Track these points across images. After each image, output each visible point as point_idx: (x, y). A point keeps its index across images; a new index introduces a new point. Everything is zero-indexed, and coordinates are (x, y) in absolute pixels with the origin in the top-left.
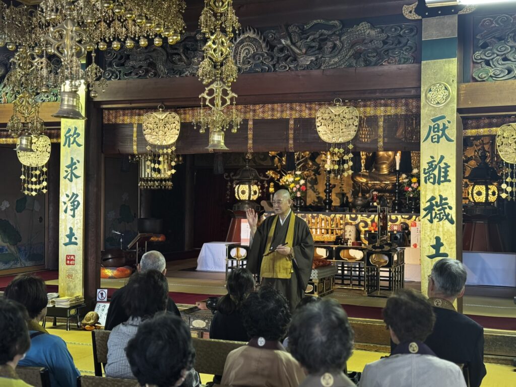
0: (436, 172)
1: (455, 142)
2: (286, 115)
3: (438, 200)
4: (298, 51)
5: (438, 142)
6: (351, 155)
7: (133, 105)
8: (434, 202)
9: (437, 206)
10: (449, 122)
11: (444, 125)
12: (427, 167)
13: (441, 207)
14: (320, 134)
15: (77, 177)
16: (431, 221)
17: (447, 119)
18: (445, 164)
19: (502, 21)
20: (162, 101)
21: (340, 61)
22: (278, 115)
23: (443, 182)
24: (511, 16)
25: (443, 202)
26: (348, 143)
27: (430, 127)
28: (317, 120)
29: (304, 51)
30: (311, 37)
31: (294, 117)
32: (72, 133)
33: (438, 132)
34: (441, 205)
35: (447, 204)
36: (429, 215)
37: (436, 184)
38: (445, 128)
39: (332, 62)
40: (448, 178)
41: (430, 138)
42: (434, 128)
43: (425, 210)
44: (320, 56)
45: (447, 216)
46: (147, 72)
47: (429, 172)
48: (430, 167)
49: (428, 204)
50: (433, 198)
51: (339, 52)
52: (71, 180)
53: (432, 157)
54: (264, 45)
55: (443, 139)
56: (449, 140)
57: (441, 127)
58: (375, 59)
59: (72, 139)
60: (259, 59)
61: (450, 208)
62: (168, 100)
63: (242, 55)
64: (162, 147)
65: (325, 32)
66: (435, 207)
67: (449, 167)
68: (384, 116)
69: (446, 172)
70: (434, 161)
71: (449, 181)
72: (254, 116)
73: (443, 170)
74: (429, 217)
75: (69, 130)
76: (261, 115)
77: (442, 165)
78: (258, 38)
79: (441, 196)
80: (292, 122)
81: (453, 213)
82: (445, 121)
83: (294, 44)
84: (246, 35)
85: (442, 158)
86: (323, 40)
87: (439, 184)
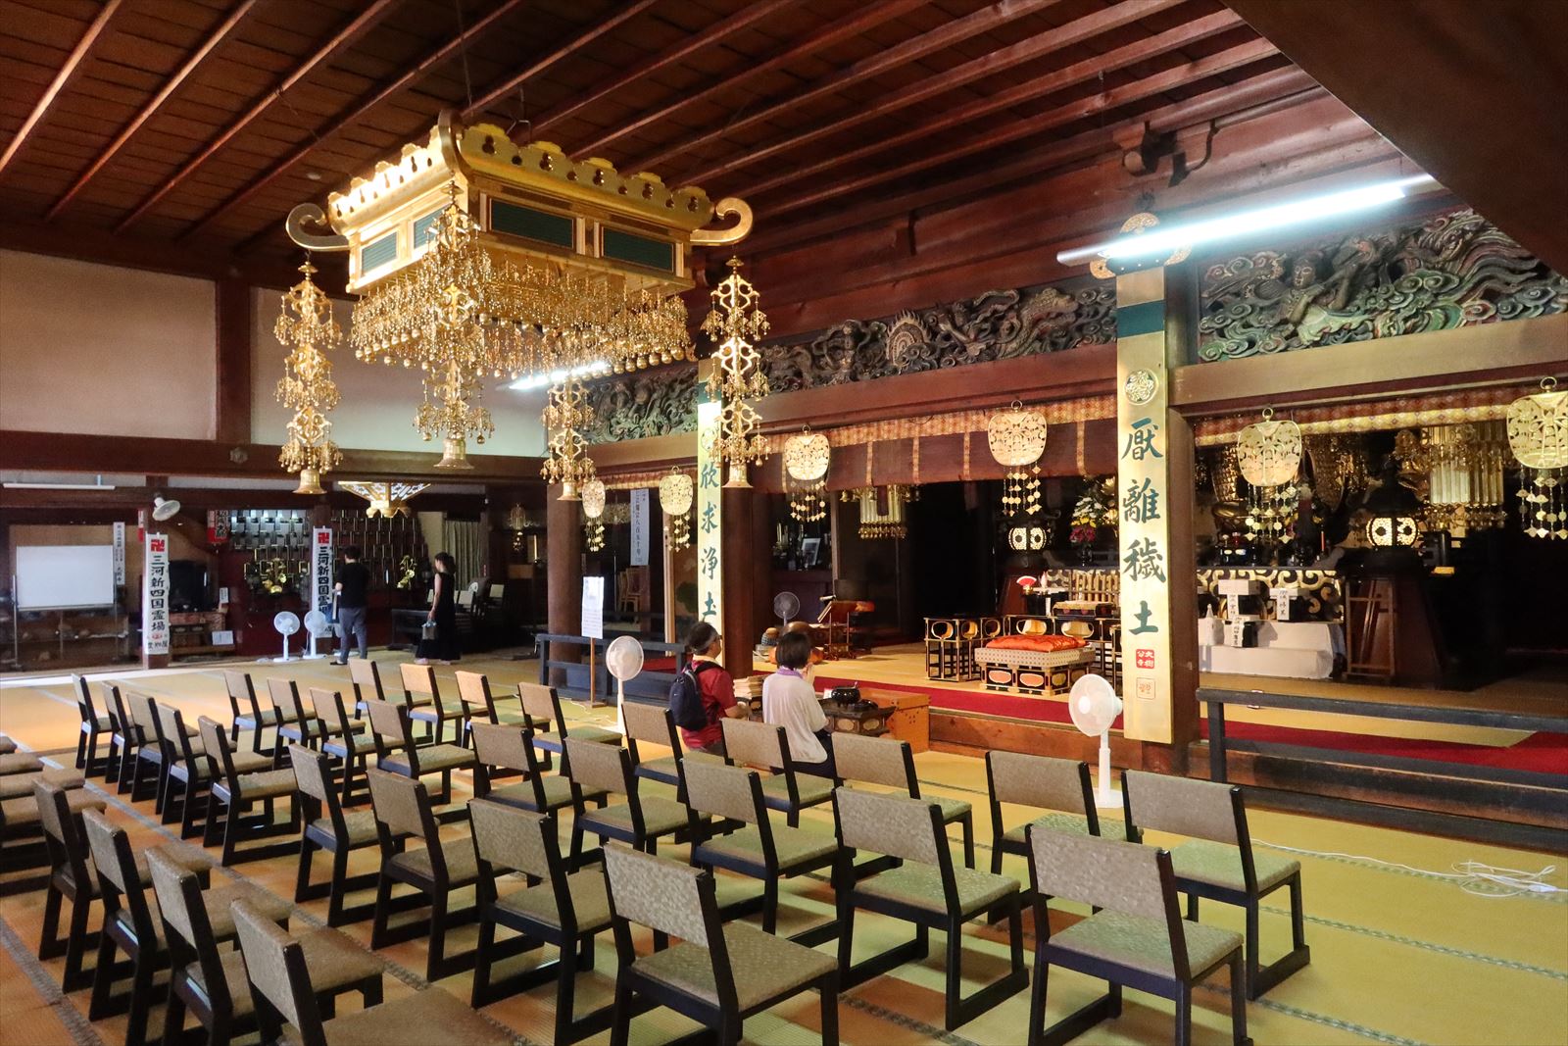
0: (1140, 504)
1: (1164, 457)
2: (959, 430)
3: (1143, 545)
4: (963, 338)
5: (1141, 458)
6: (1037, 483)
7: (777, 429)
8: (1137, 549)
9: (1143, 555)
10: (1156, 428)
11: (1149, 431)
12: (1128, 497)
13: (1146, 557)
14: (994, 454)
15: (714, 527)
16: (1134, 577)
17: (1153, 423)
18: (1152, 491)
19: (1236, 268)
20: (807, 420)
21: (1020, 346)
22: (949, 430)
23: (1149, 518)
24: (1250, 258)
25: (1151, 548)
26: (1033, 465)
27: (1131, 436)
28: (989, 434)
29: (972, 337)
30: (981, 318)
31: (969, 431)
32: (708, 470)
33: (1141, 442)
34: (1148, 552)
35: (1155, 551)
36: (1132, 568)
37: (1141, 521)
38: (1151, 436)
39: (1009, 350)
40: (1156, 512)
41: (1130, 452)
42: (1136, 437)
43: (1126, 560)
44: (992, 342)
45: (1156, 569)
46: (791, 382)
47: (1130, 504)
48: (1132, 496)
49: (1131, 551)
50: (1137, 543)
51: (1017, 335)
52: (708, 531)
53: (1134, 482)
54: (925, 333)
55: (1148, 454)
56: (1156, 454)
57: (1145, 436)
58: (1064, 340)
59: (709, 478)
60: (915, 353)
61: (1160, 557)
62: (814, 418)
63: (898, 351)
64: (809, 482)
65: (999, 307)
66: (1139, 557)
67: (1157, 495)
68: (1086, 422)
69: (1153, 503)
70: (1137, 487)
71: (1158, 516)
72: (920, 432)
73: (1149, 500)
74: (1132, 569)
75: (706, 467)
76: (929, 431)
77: (1148, 493)
78: (917, 324)
79: (1147, 540)
80: (967, 439)
81: (1163, 566)
82: (1150, 426)
83: (959, 329)
84: (902, 322)
85: (1148, 481)
86: (997, 319)
87: (1144, 521)
